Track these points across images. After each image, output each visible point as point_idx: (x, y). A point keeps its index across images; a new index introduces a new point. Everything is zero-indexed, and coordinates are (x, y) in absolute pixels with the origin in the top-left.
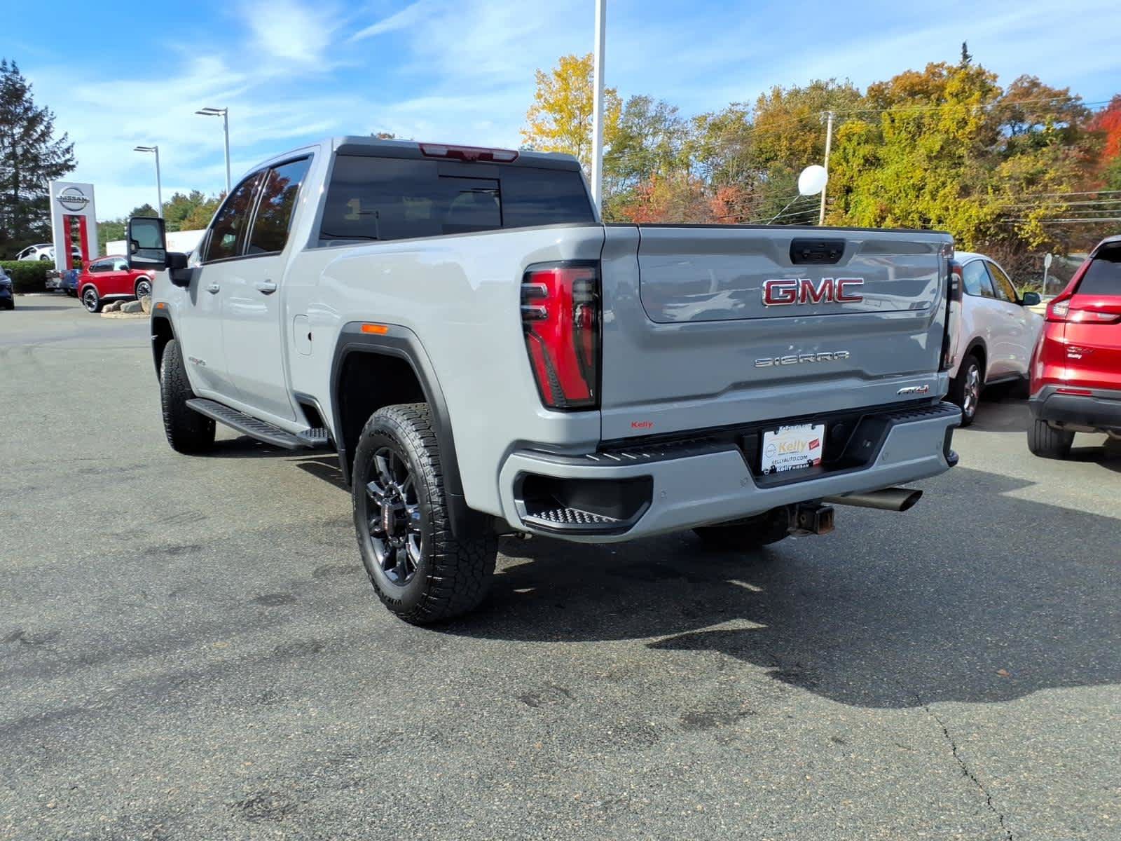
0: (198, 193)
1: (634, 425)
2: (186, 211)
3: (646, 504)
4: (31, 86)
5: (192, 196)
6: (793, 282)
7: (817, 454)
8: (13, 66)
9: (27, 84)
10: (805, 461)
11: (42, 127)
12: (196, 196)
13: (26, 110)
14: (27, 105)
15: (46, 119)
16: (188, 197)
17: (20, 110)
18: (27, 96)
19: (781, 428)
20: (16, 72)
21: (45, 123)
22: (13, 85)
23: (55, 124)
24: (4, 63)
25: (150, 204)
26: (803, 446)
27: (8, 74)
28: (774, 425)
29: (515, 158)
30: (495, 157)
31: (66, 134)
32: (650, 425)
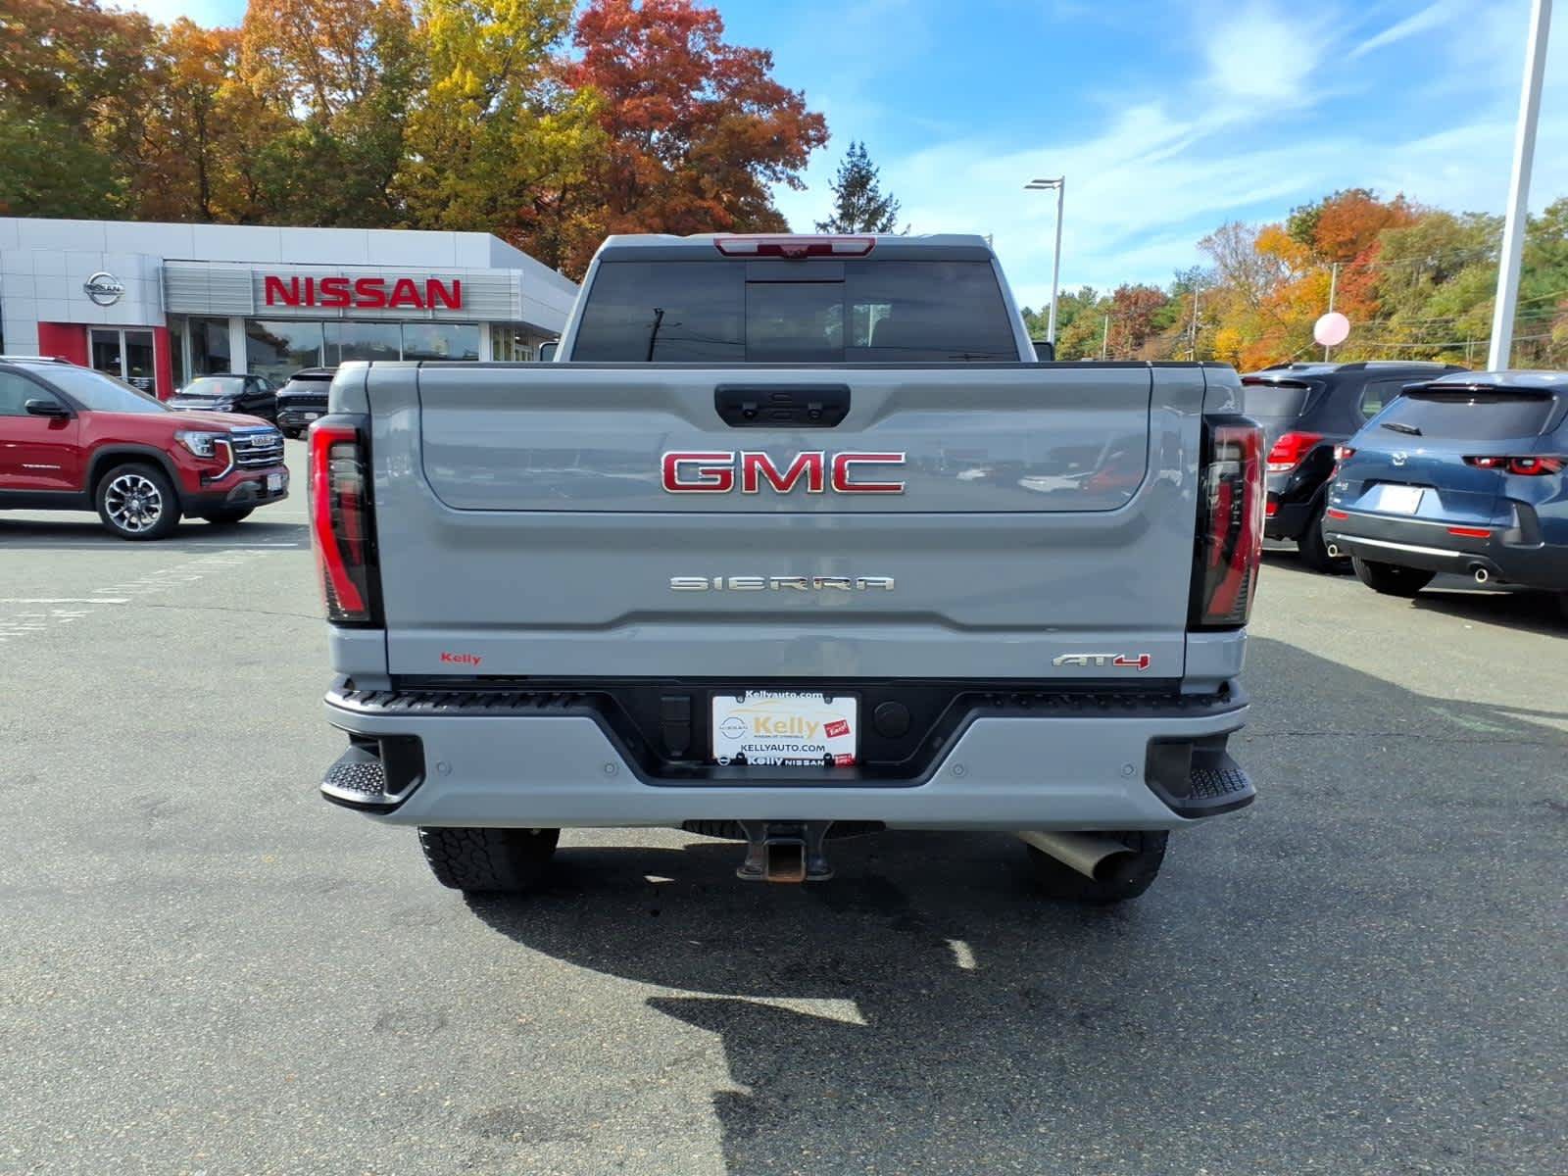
0: (1090, 290)
1: (444, 657)
2: (1070, 316)
3: (416, 782)
4: (877, 170)
5: (1081, 294)
6: (728, 457)
7: (846, 746)
8: (862, 148)
9: (873, 169)
10: (820, 755)
11: (884, 220)
12: (1087, 293)
13: (870, 200)
14: (871, 194)
15: (889, 209)
16: (1077, 295)
17: (863, 201)
18: (872, 183)
19: (748, 693)
20: (863, 156)
21: (887, 215)
22: (859, 172)
23: (898, 214)
24: (853, 147)
25: (1030, 307)
26: (812, 730)
27: (854, 159)
28: (737, 686)
29: (871, 247)
30: (834, 250)
31: (909, 226)
32: (476, 661)
